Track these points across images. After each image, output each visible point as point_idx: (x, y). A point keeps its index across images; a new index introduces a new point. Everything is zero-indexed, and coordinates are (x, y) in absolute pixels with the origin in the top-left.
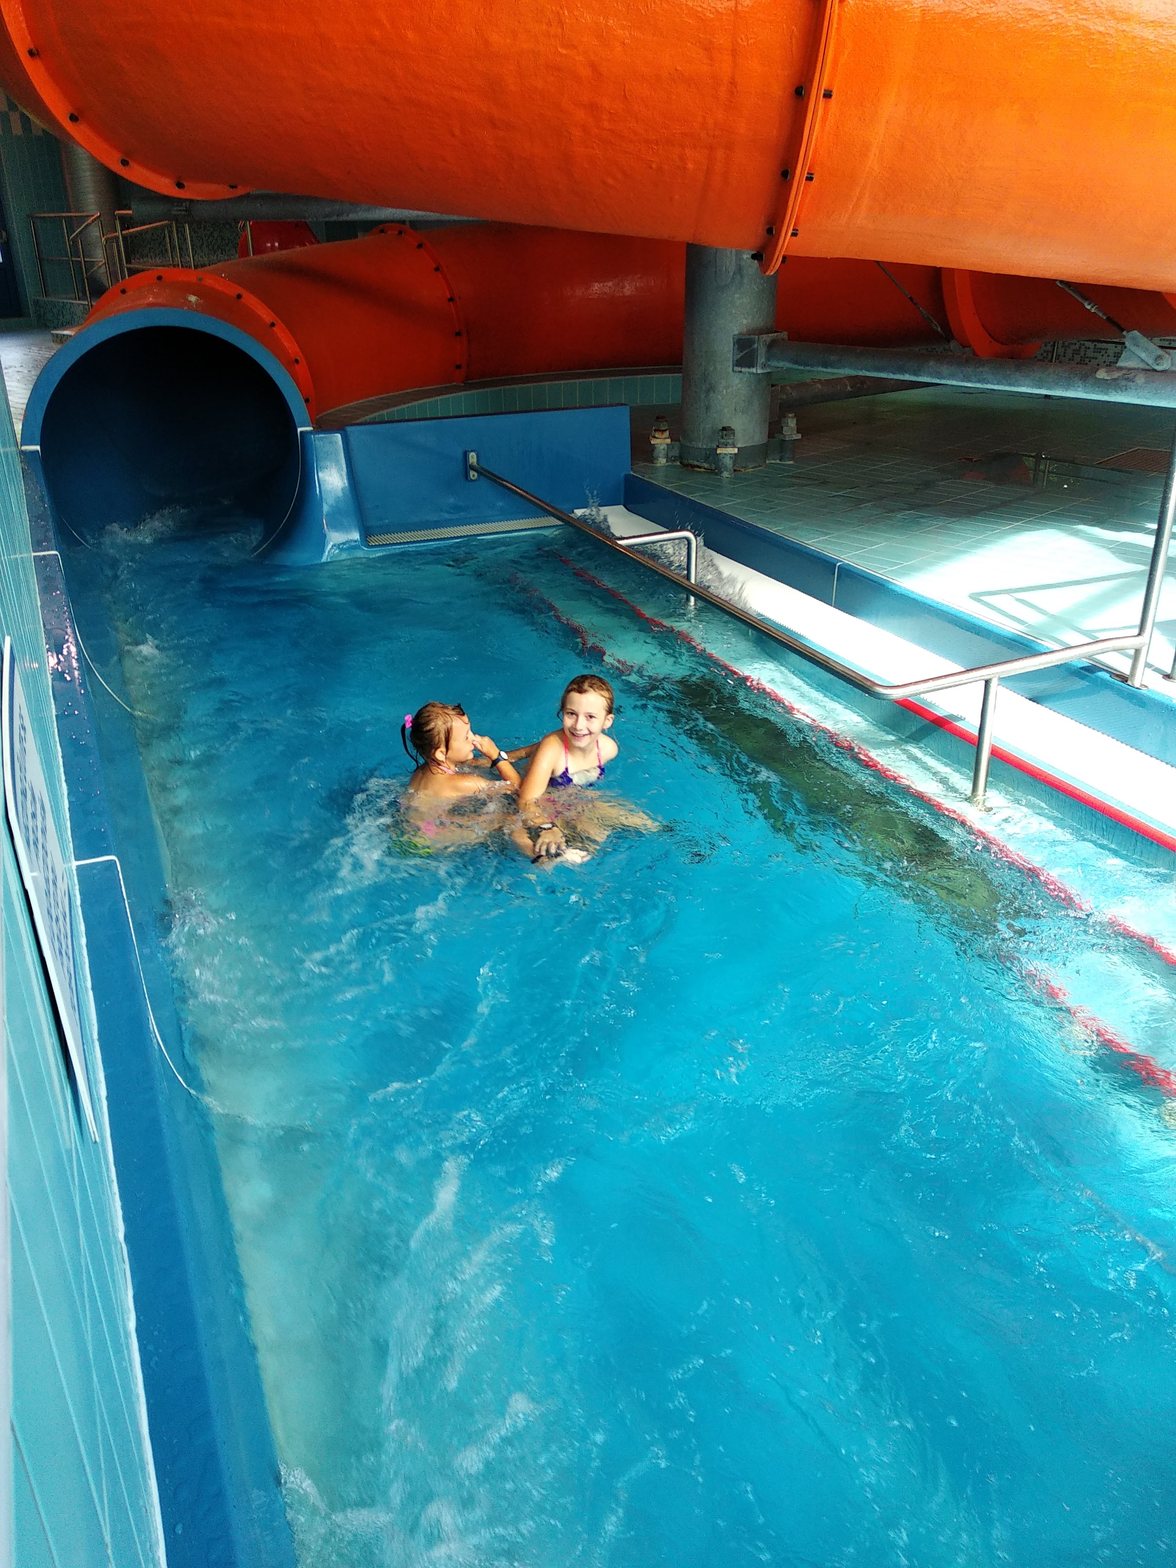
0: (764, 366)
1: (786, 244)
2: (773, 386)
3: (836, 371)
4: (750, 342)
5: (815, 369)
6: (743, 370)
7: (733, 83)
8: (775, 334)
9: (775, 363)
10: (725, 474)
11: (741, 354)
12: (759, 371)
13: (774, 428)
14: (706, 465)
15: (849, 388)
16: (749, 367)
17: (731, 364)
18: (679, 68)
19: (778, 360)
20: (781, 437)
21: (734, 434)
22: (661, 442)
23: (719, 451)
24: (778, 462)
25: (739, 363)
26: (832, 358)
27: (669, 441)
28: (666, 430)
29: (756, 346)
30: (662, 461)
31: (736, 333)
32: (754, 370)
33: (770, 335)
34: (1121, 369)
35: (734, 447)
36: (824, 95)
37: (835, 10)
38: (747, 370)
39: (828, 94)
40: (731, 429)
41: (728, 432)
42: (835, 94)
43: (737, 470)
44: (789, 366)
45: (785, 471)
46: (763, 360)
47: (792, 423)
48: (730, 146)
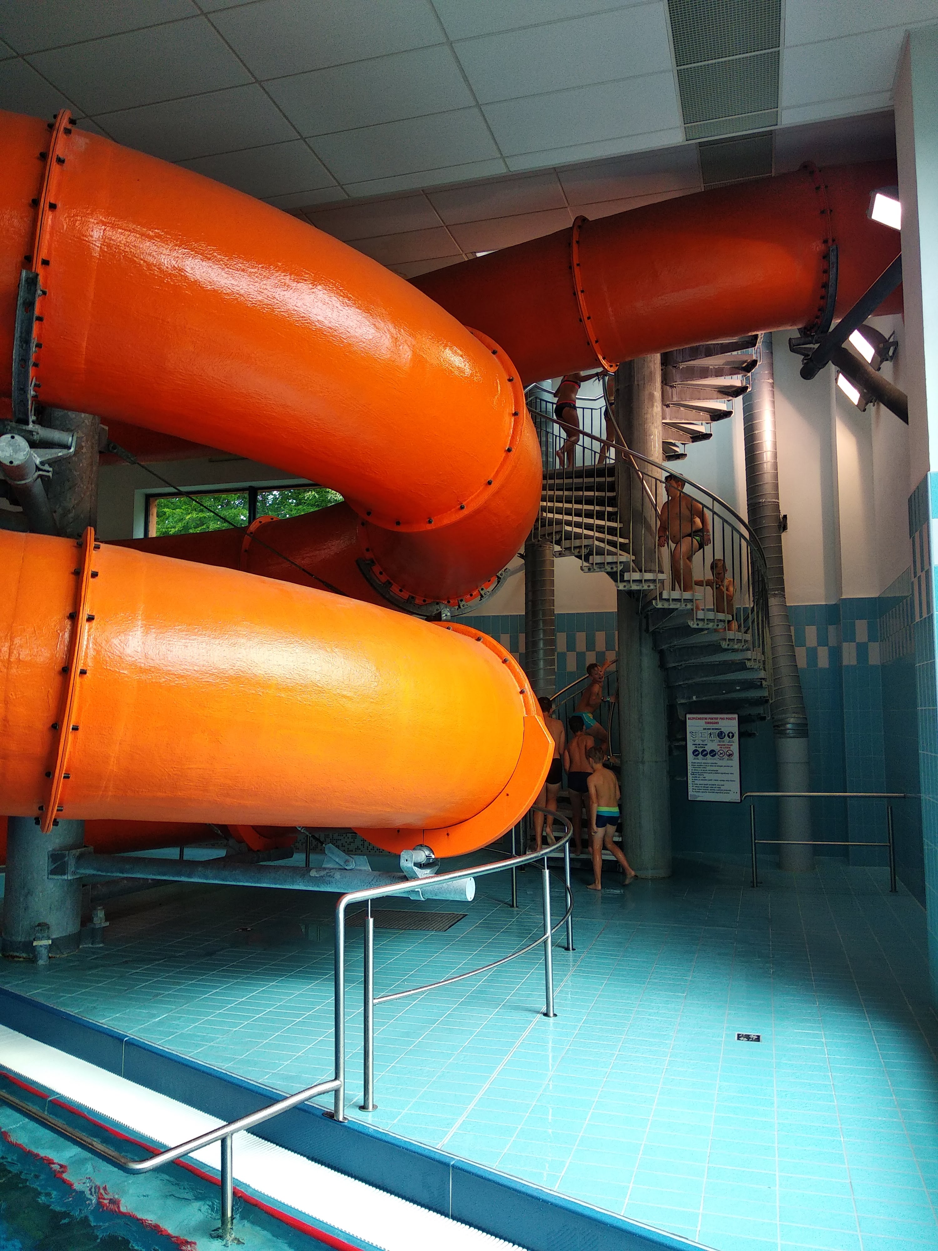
0: (74, 873)
1: (55, 814)
3: (131, 875)
4: (64, 856)
5: (114, 874)
6: (56, 877)
7: (6, 720)
8: (83, 849)
9: (82, 871)
10: (41, 962)
11: (55, 865)
12: (69, 878)
13: (86, 920)
14: (24, 955)
16: (61, 875)
17: (46, 874)
19: (85, 868)
20: (92, 926)
21: (48, 928)
23: (35, 944)
24: (90, 945)
25: (53, 872)
26: (127, 867)
29: (66, 859)
31: (50, 849)
32: (65, 877)
33: (79, 850)
34: (325, 869)
35: (49, 938)
36: (73, 729)
37: (76, 679)
38: (60, 877)
39: (75, 729)
40: (46, 924)
41: (43, 927)
42: (80, 728)
43: (52, 957)
44: (95, 872)
45: (94, 953)
46: (73, 869)
47: (101, 914)
48: (4, 757)
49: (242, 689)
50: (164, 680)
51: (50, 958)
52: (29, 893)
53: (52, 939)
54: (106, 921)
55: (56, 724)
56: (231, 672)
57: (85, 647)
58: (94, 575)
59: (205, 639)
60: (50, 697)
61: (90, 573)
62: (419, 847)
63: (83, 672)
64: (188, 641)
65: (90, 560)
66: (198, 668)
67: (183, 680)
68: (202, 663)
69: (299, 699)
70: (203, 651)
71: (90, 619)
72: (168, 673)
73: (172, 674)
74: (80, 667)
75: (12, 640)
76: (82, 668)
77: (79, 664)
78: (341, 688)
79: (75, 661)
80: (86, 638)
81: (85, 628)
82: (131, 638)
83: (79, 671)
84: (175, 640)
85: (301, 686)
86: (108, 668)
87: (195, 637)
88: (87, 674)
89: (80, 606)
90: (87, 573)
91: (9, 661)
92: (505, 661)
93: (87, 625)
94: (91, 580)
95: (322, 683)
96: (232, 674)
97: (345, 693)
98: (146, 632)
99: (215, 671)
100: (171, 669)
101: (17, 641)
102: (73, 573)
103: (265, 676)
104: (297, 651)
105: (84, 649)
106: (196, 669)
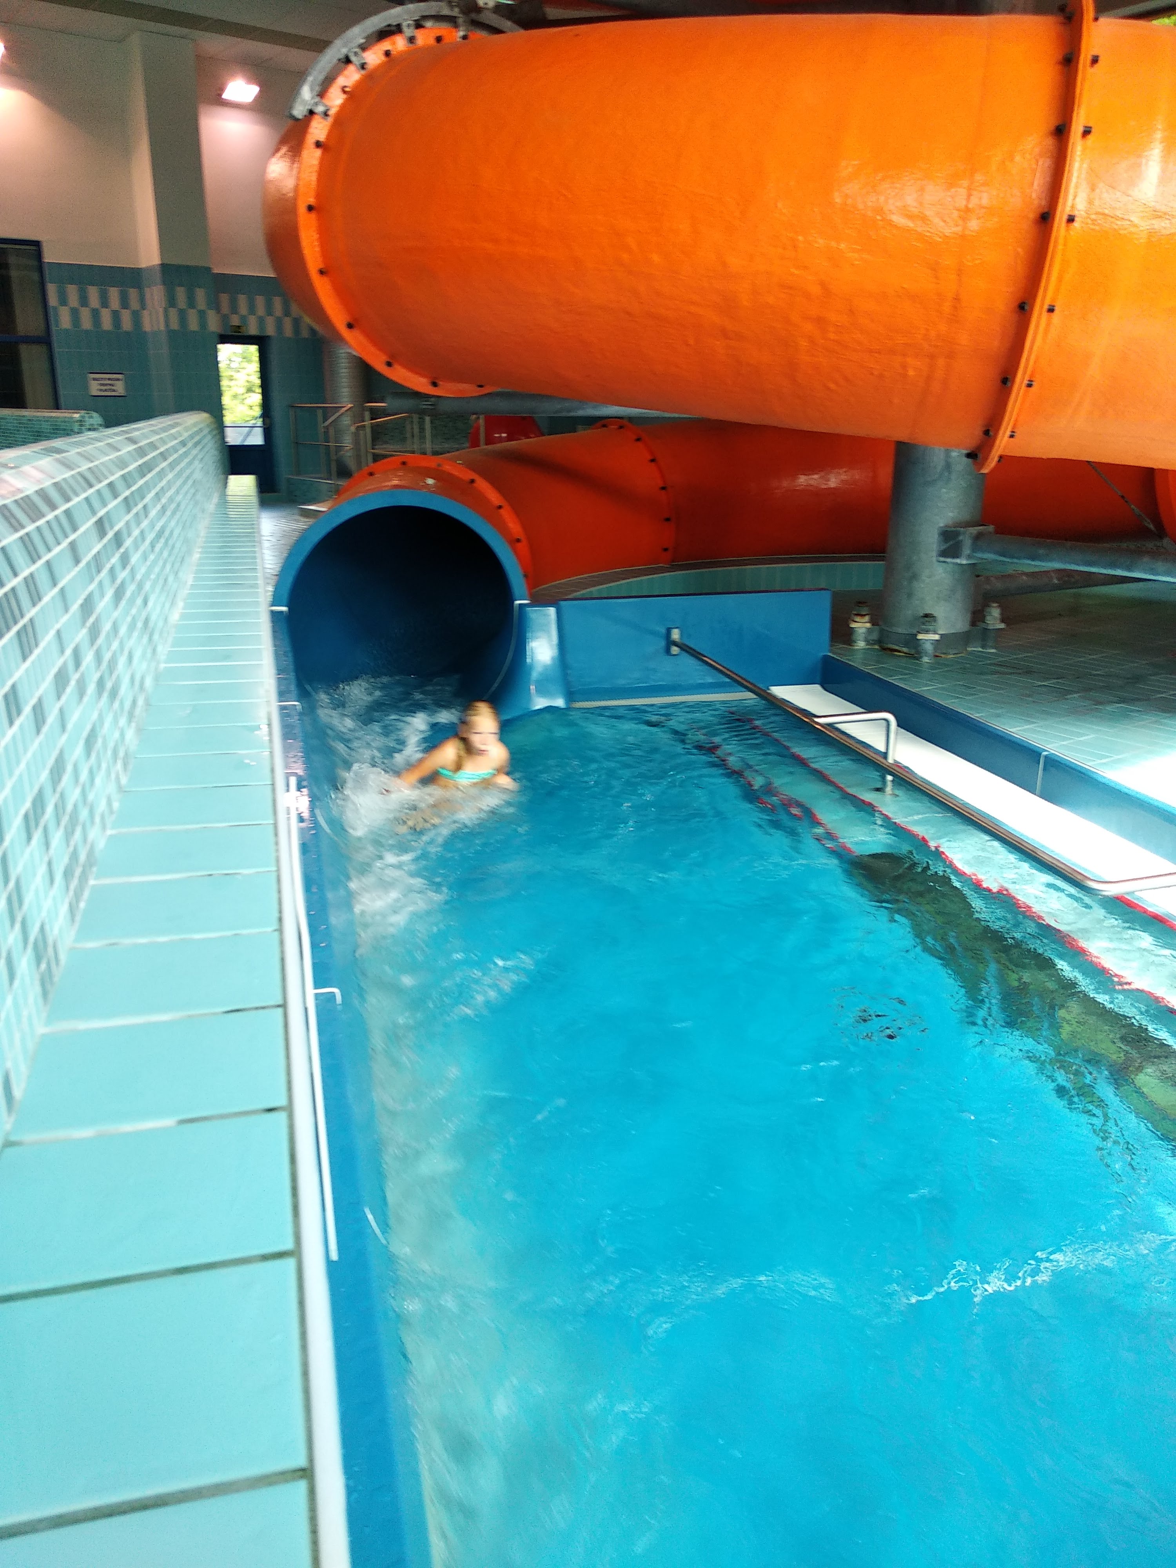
0: (969, 557)
1: (1003, 444)
2: (978, 576)
3: (1043, 564)
4: (957, 534)
5: (1022, 561)
6: (949, 560)
7: (957, 299)
8: (981, 527)
9: (979, 555)
10: (926, 659)
11: (946, 545)
12: (964, 562)
13: (977, 617)
14: (905, 650)
15: (1056, 581)
16: (953, 557)
17: (934, 554)
18: (905, 286)
19: (983, 551)
20: (983, 625)
21: (935, 621)
22: (861, 626)
23: (920, 637)
24: (980, 649)
25: (944, 553)
26: (1041, 552)
27: (868, 625)
28: (865, 615)
29: (961, 538)
30: (861, 644)
31: (942, 525)
32: (958, 561)
33: (976, 528)
35: (935, 633)
36: (1048, 310)
37: (1059, 232)
38: (952, 560)
39: (1051, 310)
40: (933, 616)
41: (929, 618)
42: (1056, 308)
43: (937, 656)
44: (994, 558)
45: (987, 658)
46: (969, 551)
47: (996, 613)
48: (951, 356)
51: (935, 656)
52: (915, 577)
53: (940, 635)
54: (1002, 622)
55: (1025, 303)
57: (1074, 179)
58: (1096, 61)
60: (1018, 260)
61: (1089, 58)
65: (1088, 39)
74: (1068, 211)
75: (971, 176)
76: (1070, 213)
77: (1065, 207)
79: (1060, 201)
80: (1077, 164)
81: (1077, 147)
83: (1065, 218)
86: (1106, 212)
88: (1077, 223)
89: (1072, 113)
90: (1084, 59)
91: (967, 208)
93: (1080, 144)
94: (1090, 69)
101: (978, 178)
102: (1061, 63)
105: (1072, 184)
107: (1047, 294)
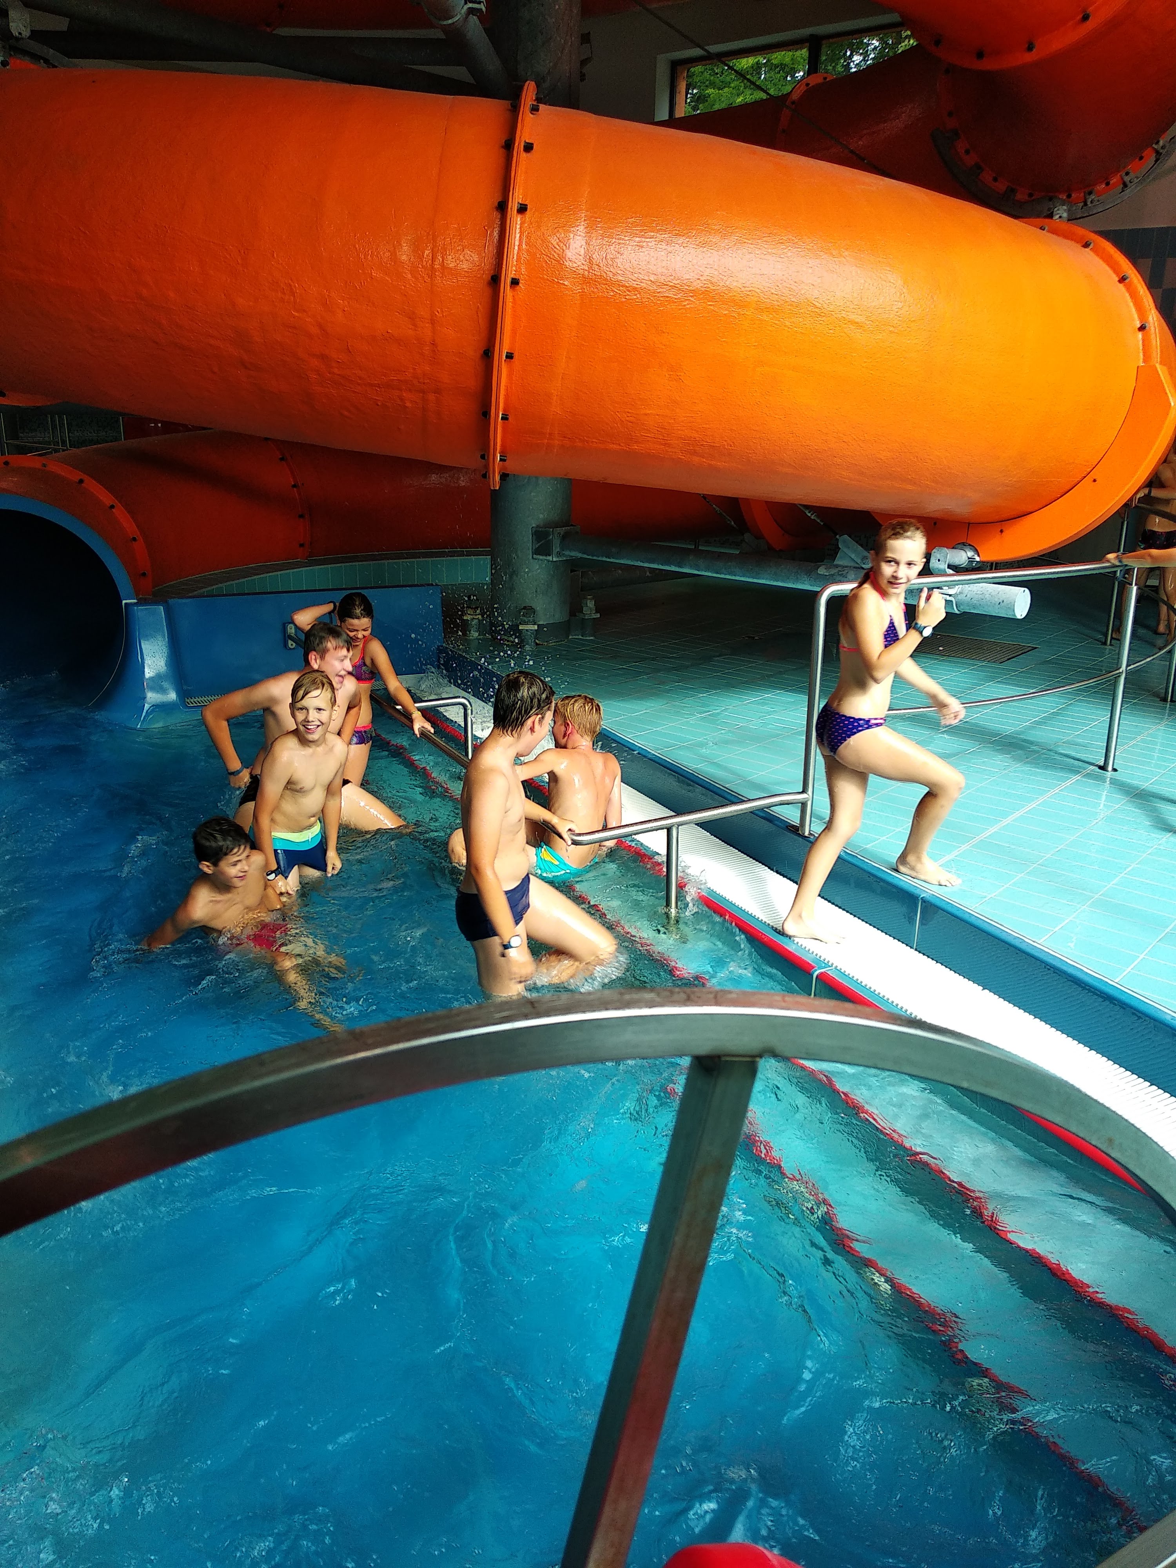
0: (559, 554)
1: (497, 466)
2: (570, 572)
4: (547, 534)
6: (541, 557)
7: (434, 344)
8: (569, 528)
9: (567, 553)
10: (528, 648)
11: (540, 544)
12: (555, 559)
13: (575, 609)
14: (512, 639)
15: (648, 573)
16: (546, 555)
17: (530, 552)
18: (389, 331)
19: (571, 549)
20: (581, 616)
21: (534, 612)
22: (472, 617)
23: (521, 627)
24: (580, 637)
25: (537, 552)
26: (614, 550)
27: (479, 617)
28: (477, 608)
29: (551, 537)
30: (474, 635)
31: (534, 525)
32: (550, 558)
33: (564, 528)
34: (837, 566)
35: (534, 623)
36: (507, 357)
37: (507, 293)
38: (544, 557)
39: (510, 356)
40: (531, 608)
41: (529, 610)
42: (516, 356)
43: (539, 644)
44: (580, 555)
45: (584, 645)
46: (558, 550)
47: (591, 604)
48: (437, 391)
49: (712, 307)
50: (612, 294)
51: (537, 644)
52: (514, 573)
53: (538, 626)
54: (597, 612)
55: (488, 350)
56: (697, 285)
57: (516, 248)
58: (528, 148)
59: (666, 236)
60: (479, 315)
61: (522, 144)
62: (960, 546)
63: (515, 282)
64: (643, 239)
65: (523, 126)
66: (656, 277)
67: (636, 295)
68: (660, 270)
69: (788, 324)
70: (662, 253)
71: (522, 209)
72: (619, 284)
73: (622, 286)
74: (512, 274)
75: (434, 239)
76: (514, 277)
77: (510, 271)
78: (848, 309)
79: (504, 266)
80: (518, 236)
81: (516, 222)
82: (572, 235)
83: (509, 281)
84: (627, 238)
85: (791, 305)
86: (546, 277)
87: (652, 234)
88: (520, 285)
89: (509, 191)
90: (519, 145)
91: (433, 267)
92: (1122, 280)
93: (519, 219)
94: (524, 155)
95: (820, 301)
96: (698, 286)
97: (853, 317)
98: (591, 228)
99: (676, 282)
100: (621, 278)
101: (440, 243)
102: (503, 147)
103: (743, 289)
104: (789, 254)
105: (516, 252)
106: (652, 279)
107: (505, 343)
